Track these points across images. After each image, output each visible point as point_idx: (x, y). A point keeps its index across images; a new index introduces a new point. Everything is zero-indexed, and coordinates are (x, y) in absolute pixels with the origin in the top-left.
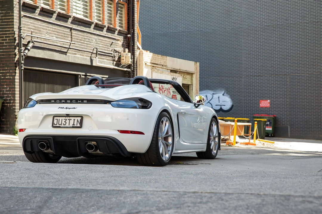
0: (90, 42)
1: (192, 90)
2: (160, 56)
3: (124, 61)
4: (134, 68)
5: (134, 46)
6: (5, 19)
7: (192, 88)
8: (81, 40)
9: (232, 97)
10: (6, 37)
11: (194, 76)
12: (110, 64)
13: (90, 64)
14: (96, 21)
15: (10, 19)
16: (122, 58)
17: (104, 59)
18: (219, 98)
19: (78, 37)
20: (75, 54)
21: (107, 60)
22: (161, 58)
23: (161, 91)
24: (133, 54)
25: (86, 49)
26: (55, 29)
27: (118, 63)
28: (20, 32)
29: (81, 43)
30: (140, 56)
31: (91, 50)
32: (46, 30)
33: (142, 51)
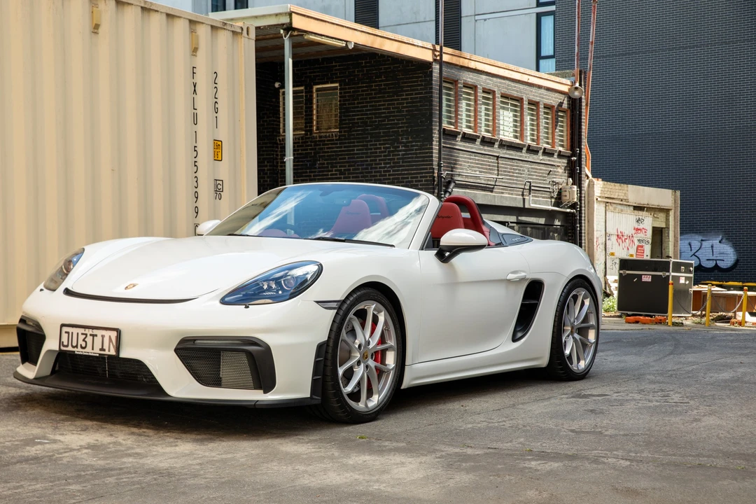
0: (521, 174)
1: (668, 236)
2: (618, 184)
3: (568, 198)
4: (581, 207)
5: (580, 173)
6: (420, 153)
7: (668, 233)
8: (509, 172)
9: (736, 246)
10: (421, 177)
11: (672, 213)
12: (546, 203)
13: (521, 205)
14: (529, 142)
15: (427, 153)
16: (564, 194)
17: (538, 197)
18: (712, 247)
19: (506, 168)
20: (502, 193)
21: (543, 197)
22: (620, 188)
23: (620, 241)
24: (580, 187)
25: (516, 184)
26: (478, 160)
27: (559, 201)
28: (439, 170)
29: (510, 176)
30: (590, 189)
31: (522, 184)
32: (468, 162)
33: (592, 181)
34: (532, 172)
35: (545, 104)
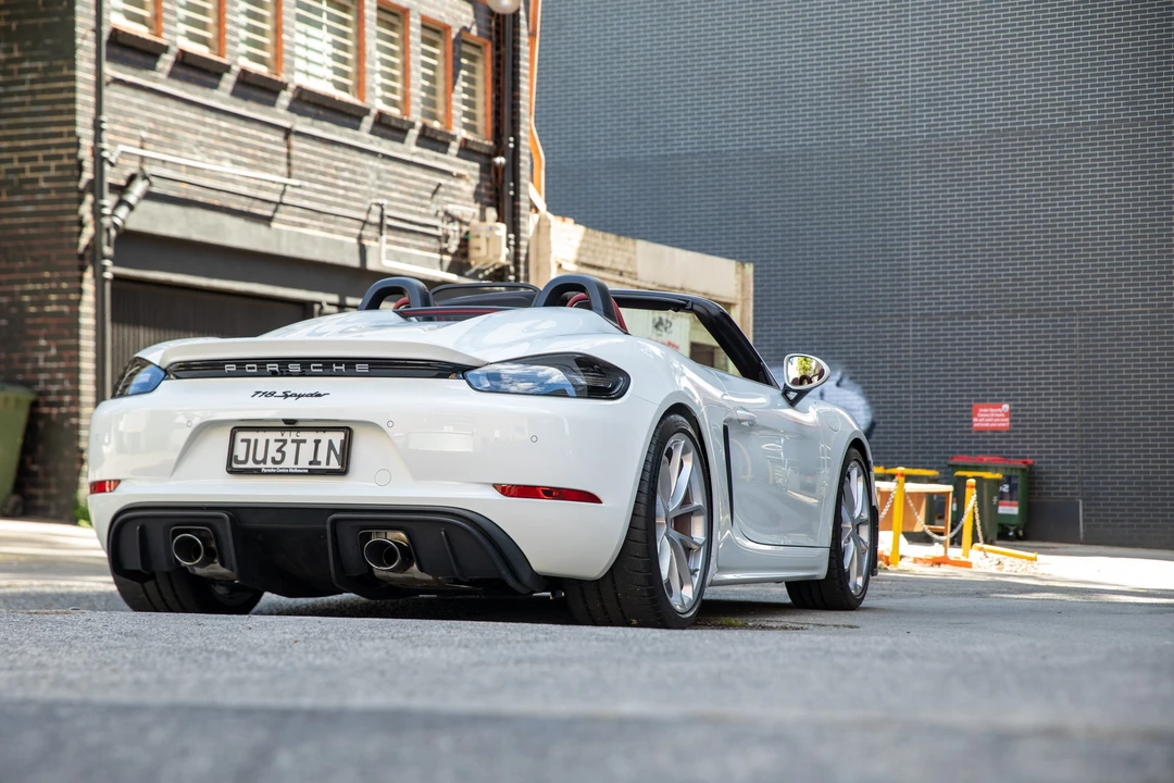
0: (357, 182)
2: (614, 237)
3: (483, 252)
4: (517, 278)
5: (516, 198)
6: (43, 92)
8: (323, 174)
9: (871, 394)
10: (46, 158)
12: (428, 262)
13: (355, 262)
14: (379, 105)
15: (60, 90)
16: (473, 242)
17: (406, 245)
19: (313, 162)
20: (302, 225)
21: (421, 248)
22: (617, 245)
24: (515, 228)
25: (343, 206)
26: (228, 130)
27: (460, 262)
28: (97, 138)
29: (325, 184)
30: (541, 238)
31: (360, 210)
32: (197, 132)
33: (546, 219)
34: (388, 180)
35: (424, 18)
